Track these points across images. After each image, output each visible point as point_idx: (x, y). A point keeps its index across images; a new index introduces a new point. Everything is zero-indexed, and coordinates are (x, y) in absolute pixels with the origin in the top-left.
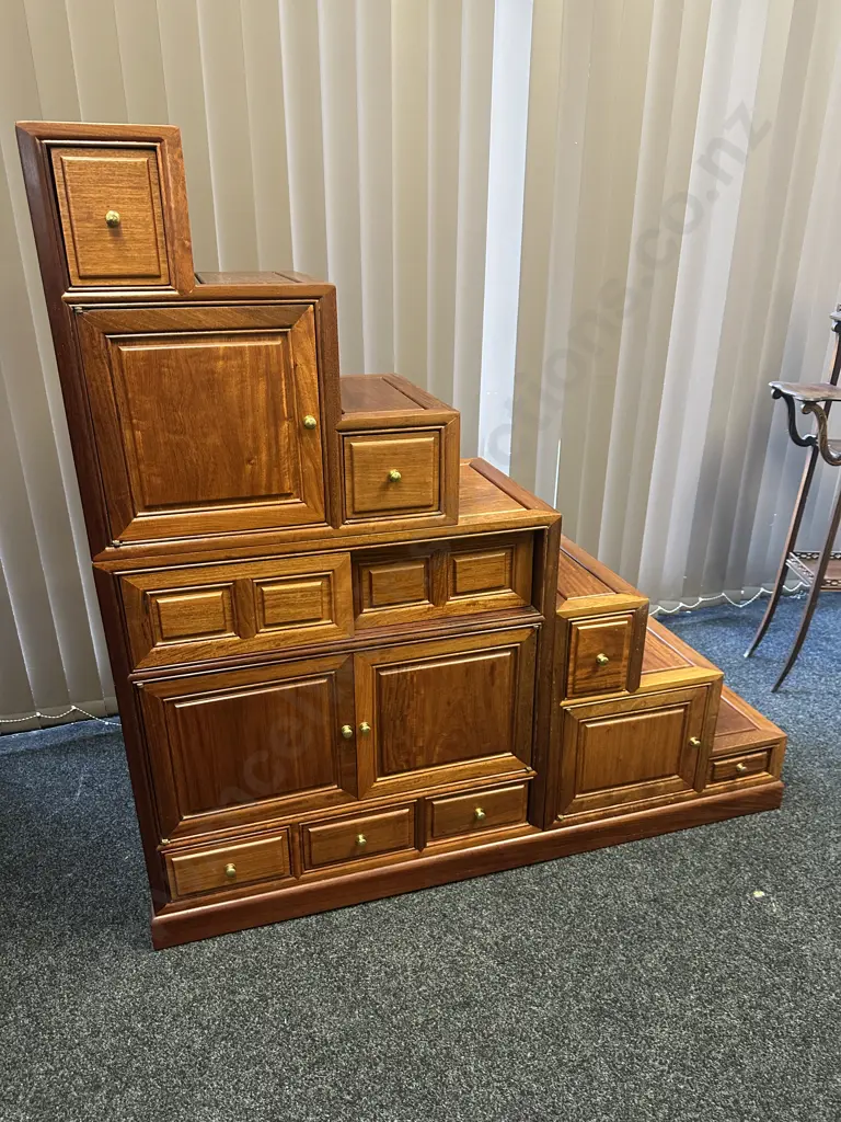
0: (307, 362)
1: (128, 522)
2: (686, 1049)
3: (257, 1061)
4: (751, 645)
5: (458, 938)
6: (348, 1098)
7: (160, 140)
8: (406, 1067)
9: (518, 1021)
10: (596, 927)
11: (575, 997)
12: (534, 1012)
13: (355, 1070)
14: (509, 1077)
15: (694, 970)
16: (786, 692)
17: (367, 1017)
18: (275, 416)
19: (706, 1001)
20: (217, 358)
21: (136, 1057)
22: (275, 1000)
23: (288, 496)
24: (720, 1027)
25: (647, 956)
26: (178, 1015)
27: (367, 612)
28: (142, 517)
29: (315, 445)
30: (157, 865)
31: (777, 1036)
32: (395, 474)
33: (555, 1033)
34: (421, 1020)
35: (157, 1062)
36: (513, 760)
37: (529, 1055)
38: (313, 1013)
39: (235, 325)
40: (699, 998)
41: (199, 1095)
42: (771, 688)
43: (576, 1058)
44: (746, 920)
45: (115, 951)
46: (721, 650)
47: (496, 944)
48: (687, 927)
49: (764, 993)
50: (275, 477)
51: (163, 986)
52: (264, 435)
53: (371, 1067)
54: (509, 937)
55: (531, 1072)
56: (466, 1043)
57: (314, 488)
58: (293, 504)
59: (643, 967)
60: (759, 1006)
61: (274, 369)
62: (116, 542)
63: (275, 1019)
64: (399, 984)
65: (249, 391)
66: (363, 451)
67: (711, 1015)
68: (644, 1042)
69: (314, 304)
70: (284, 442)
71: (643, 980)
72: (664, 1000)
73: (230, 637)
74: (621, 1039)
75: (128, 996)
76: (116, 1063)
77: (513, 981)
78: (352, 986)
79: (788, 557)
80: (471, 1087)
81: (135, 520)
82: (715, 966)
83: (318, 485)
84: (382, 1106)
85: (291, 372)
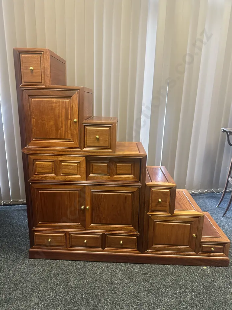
0: (75, 106)
2: (172, 305)
4: (218, 204)
5: (114, 267)
6: (73, 302)
7: (43, 51)
8: (91, 297)
9: (125, 290)
10: (154, 270)
11: (143, 286)
12: (130, 288)
13: (77, 295)
14: (118, 304)
15: (180, 285)
16: (227, 217)
17: (84, 283)
18: (67, 118)
20: (53, 103)
21: (22, 283)
22: (61, 275)
23: (70, 139)
24: (184, 301)
25: (167, 279)
26: (35, 275)
27: (91, 175)
28: (34, 141)
29: (77, 127)
31: (201, 306)
32: (97, 137)
33: (135, 295)
34: (98, 285)
35: (27, 285)
37: (126, 299)
38: (70, 280)
39: (58, 95)
40: (180, 292)
41: (35, 294)
42: (222, 215)
43: (139, 302)
44: (199, 274)
46: (210, 204)
47: (124, 270)
48: (181, 273)
49: (200, 294)
50: (66, 134)
52: (64, 123)
53: (81, 295)
54: (129, 269)
55: (125, 303)
56: (109, 293)
57: (76, 138)
58: (71, 142)
59: (165, 282)
60: (197, 297)
61: (67, 107)
62: (27, 146)
63: (60, 279)
64: (95, 276)
65: (61, 112)
66: (89, 130)
67: (182, 297)
68: (160, 301)
69: (77, 91)
70: (69, 125)
71: (164, 285)
72: (169, 291)
73: (53, 175)
74: (153, 299)
75: (24, 268)
76: (16, 283)
77: (126, 280)
78: (82, 275)
79: (228, 178)
80: (107, 304)
81: (32, 141)
84: (81, 305)
85: (72, 108)
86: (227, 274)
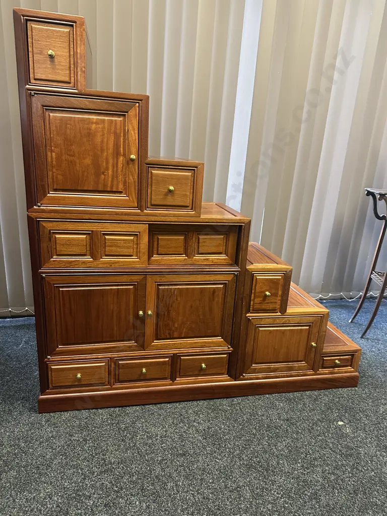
0: (134, 130)
1: (45, 196)
2: (292, 488)
3: (76, 467)
4: (353, 317)
5: (185, 425)
7: (75, 22)
8: (147, 479)
9: (208, 465)
10: (255, 429)
11: (239, 458)
12: (217, 462)
13: (122, 477)
14: (198, 490)
15: (302, 453)
16: (368, 339)
17: (133, 454)
18: (117, 154)
19: (306, 468)
20: (92, 123)
22: (90, 441)
23: (121, 192)
24: (311, 480)
25: (279, 444)
26: (43, 442)
27: (155, 257)
28: (52, 194)
29: (135, 170)
30: (44, 369)
31: (341, 488)
32: (172, 188)
33: (226, 473)
34: (160, 458)
36: (222, 341)
37: (211, 481)
38: (108, 449)
39: (102, 109)
40: (303, 466)
42: (360, 336)
43: (234, 486)
44: (332, 434)
45: (20, 412)
46: (338, 318)
47: (204, 430)
48: (301, 433)
49: (336, 468)
50: (115, 183)
51: (39, 429)
52: (111, 161)
53: (130, 477)
54: (211, 428)
55: (210, 489)
56: (180, 472)
57: (133, 190)
58: (122, 197)
59: (276, 448)
60: (333, 473)
61: (118, 131)
62: (39, 204)
63: (89, 450)
64: (152, 442)
65: (106, 140)
66: (157, 175)
67: (307, 474)
68: (270, 482)
69: (139, 103)
70: (120, 165)
71: (275, 454)
72: (284, 465)
73: (88, 259)
74: (259, 480)
75: (21, 431)
77: (209, 447)
78: (129, 440)
79: (372, 273)
80: (178, 492)
81: (48, 195)
82: (313, 452)
83: (135, 189)
84: (132, 495)
85: (126, 133)
86: (378, 433)
